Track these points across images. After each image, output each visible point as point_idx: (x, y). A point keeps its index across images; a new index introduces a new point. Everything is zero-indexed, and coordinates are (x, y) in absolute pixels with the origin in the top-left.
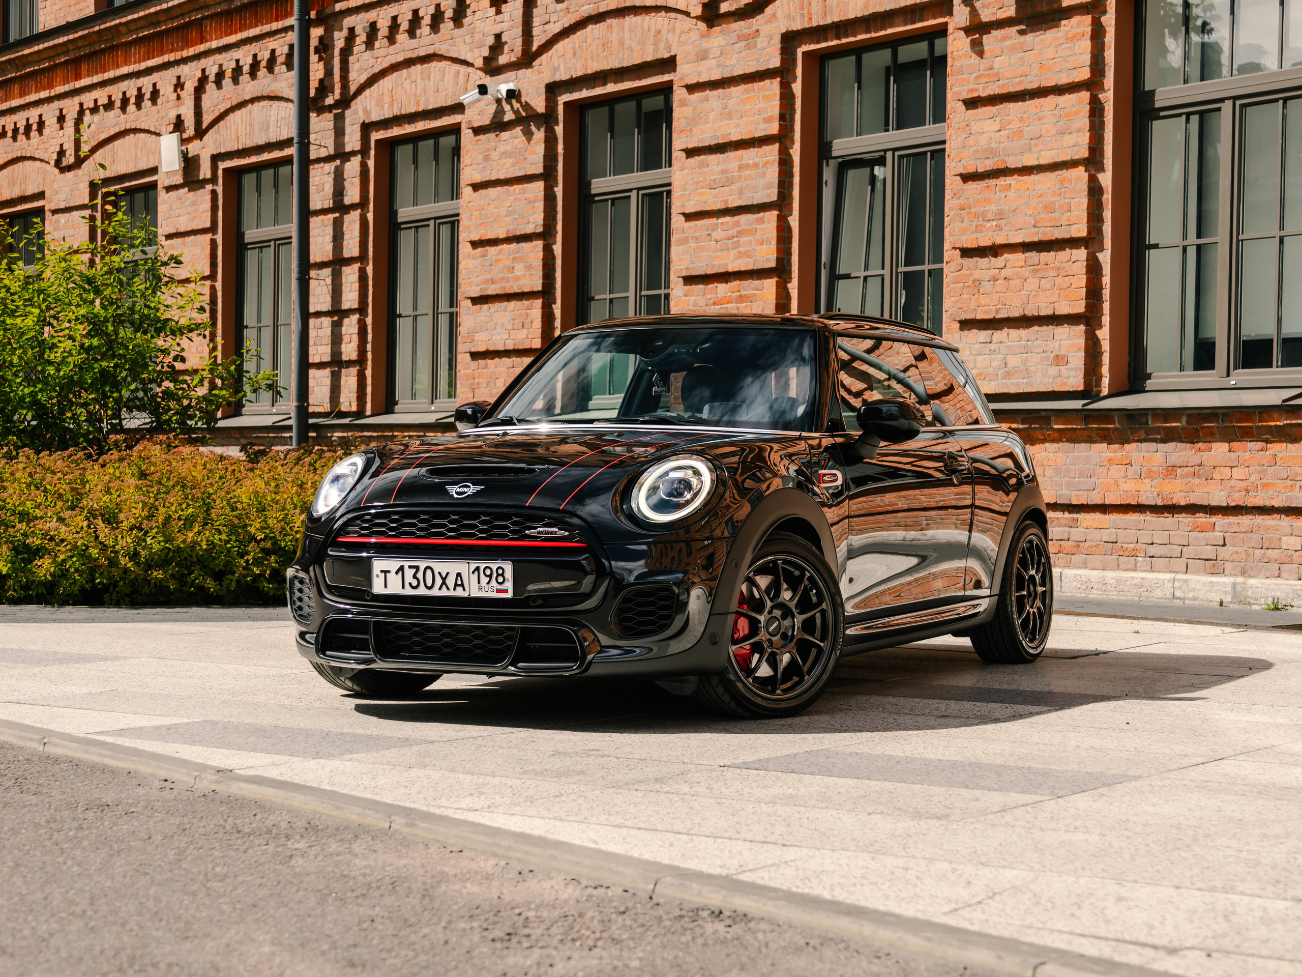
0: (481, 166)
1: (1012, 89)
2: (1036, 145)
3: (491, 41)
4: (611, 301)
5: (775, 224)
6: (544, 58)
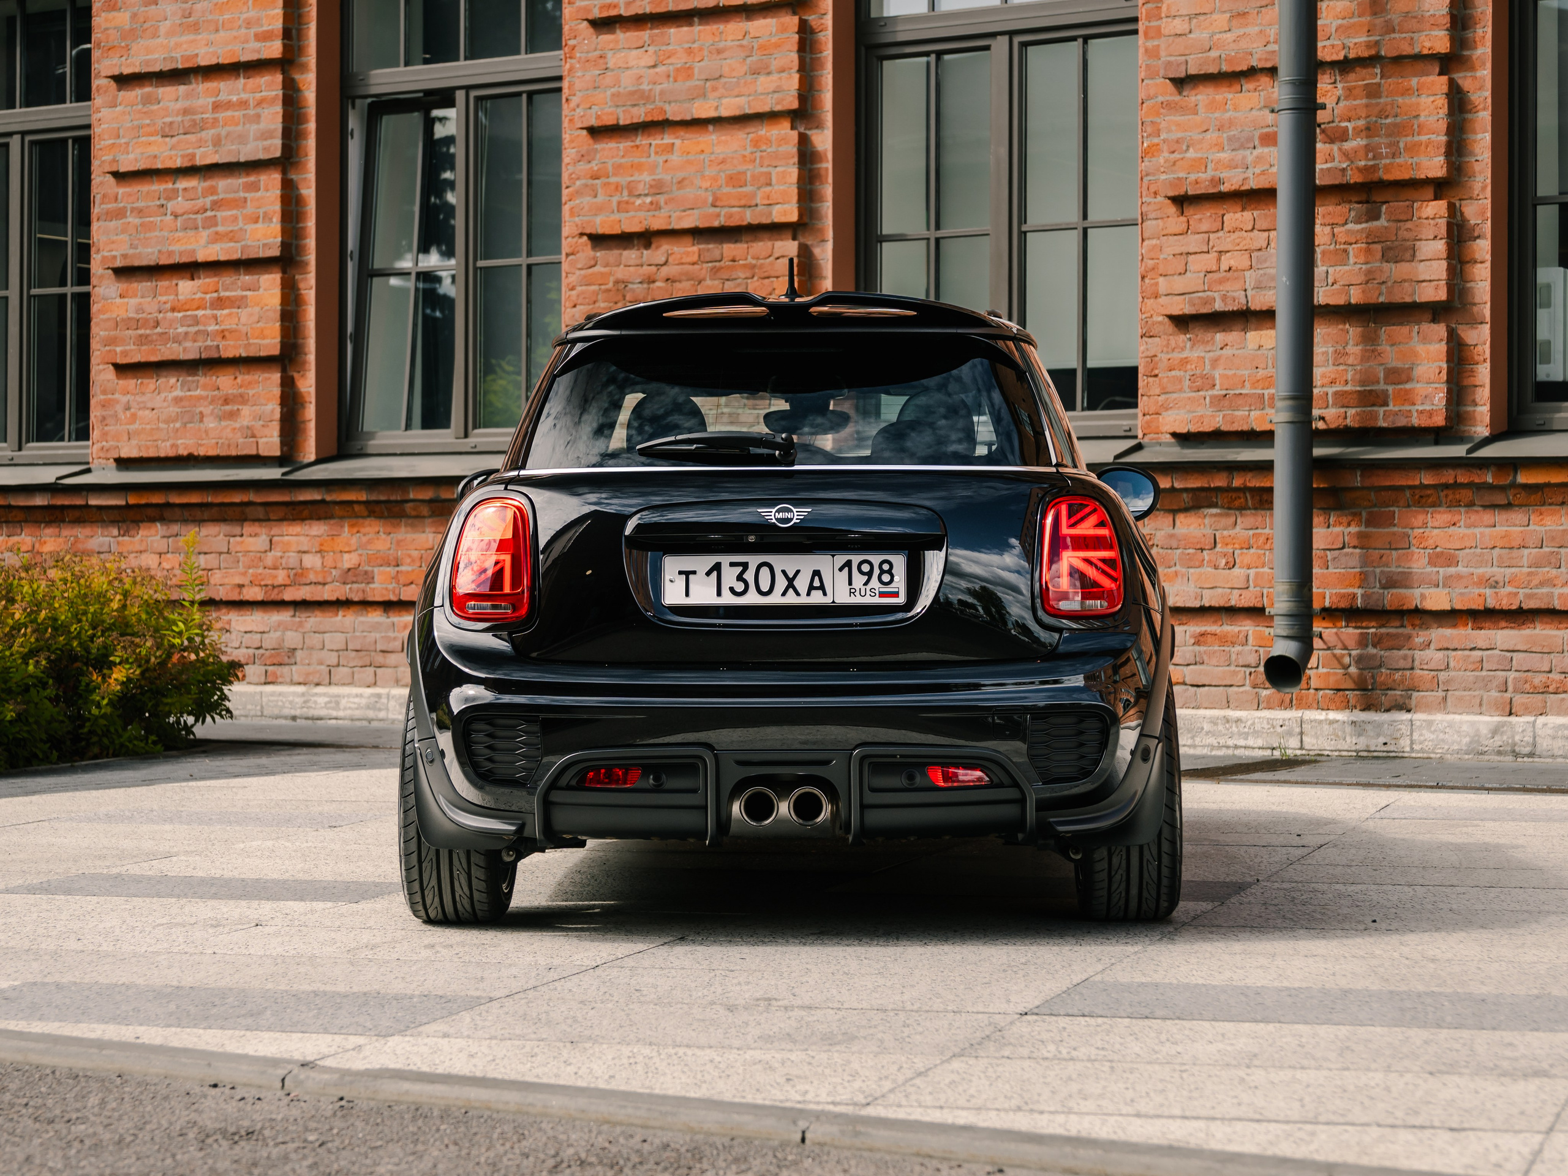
1: (673, 7)
2: (714, 89)
5: (278, 192)
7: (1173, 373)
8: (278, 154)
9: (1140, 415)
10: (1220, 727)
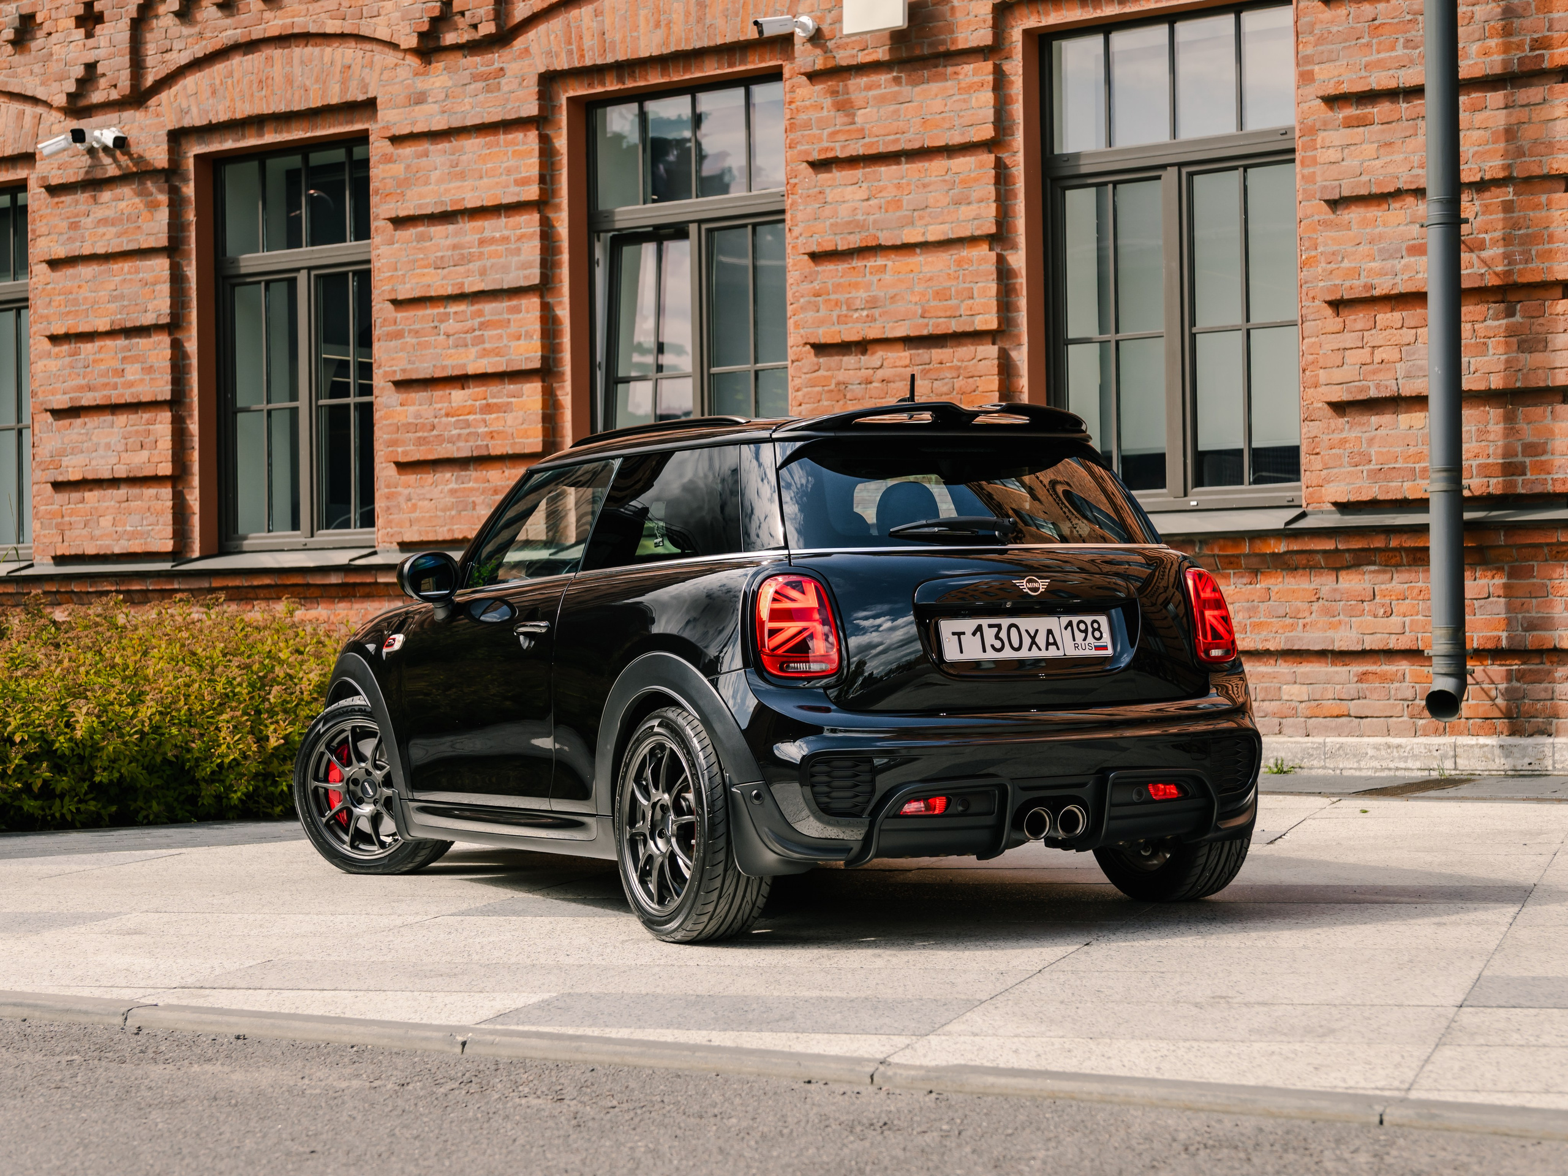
0: (65, 237)
1: (882, 149)
2: (921, 218)
3: (79, 71)
4: (269, 412)
5: (538, 314)
6: (164, 96)
7: (1334, 451)
8: (537, 281)
9: (1304, 487)
10: (1383, 753)
